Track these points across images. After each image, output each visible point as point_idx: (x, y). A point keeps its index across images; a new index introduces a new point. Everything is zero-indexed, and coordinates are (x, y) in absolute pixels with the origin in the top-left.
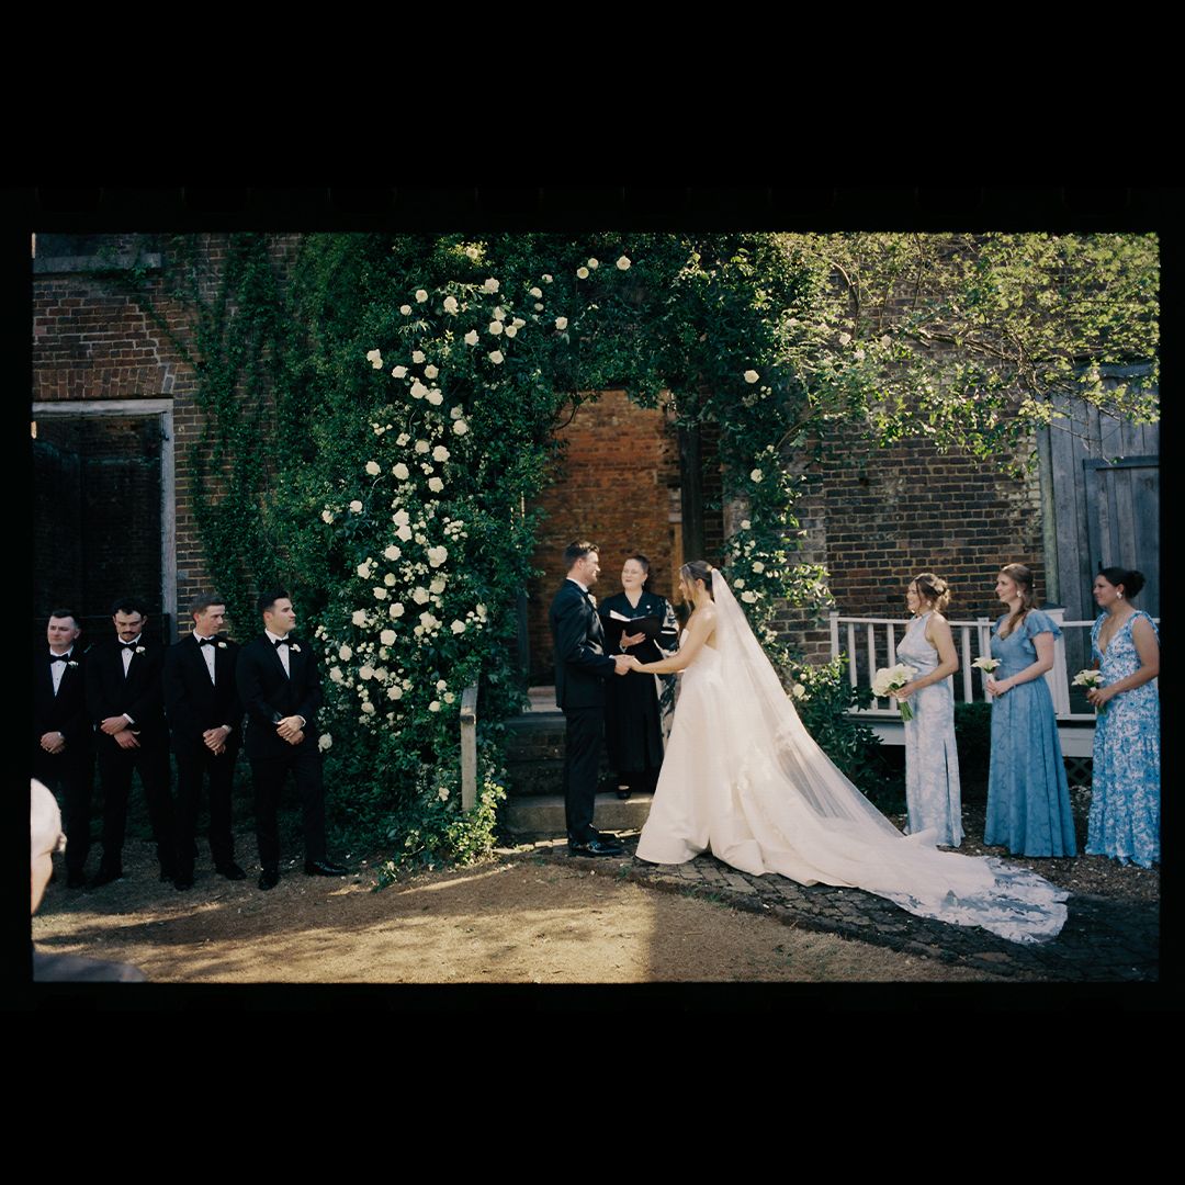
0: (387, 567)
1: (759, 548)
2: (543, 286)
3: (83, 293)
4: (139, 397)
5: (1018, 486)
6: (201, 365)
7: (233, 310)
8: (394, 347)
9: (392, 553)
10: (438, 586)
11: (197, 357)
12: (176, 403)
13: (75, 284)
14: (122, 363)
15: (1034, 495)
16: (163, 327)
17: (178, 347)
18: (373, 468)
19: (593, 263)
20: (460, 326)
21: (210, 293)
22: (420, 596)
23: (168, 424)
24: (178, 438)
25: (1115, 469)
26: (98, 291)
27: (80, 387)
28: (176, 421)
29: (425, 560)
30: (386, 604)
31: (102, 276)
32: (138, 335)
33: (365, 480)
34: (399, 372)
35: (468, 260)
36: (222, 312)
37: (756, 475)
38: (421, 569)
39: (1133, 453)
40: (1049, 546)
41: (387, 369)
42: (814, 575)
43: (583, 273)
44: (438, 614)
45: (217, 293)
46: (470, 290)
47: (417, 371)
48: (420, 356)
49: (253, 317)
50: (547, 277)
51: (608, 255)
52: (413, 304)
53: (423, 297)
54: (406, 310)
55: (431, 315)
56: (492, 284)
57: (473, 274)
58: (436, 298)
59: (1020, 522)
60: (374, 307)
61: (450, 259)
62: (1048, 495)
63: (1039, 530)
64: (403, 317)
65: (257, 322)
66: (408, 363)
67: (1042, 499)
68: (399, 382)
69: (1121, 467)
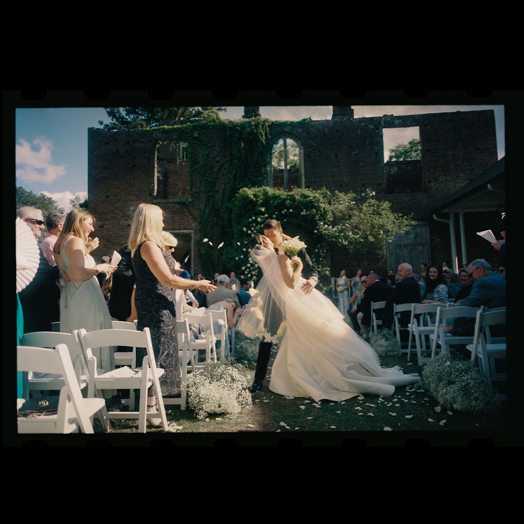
0: (248, 268)
1: (316, 264)
2: (276, 215)
3: (175, 207)
4: (186, 229)
5: (381, 250)
6: (200, 223)
7: (207, 210)
8: (249, 228)
9: (249, 265)
10: (256, 271)
11: (199, 220)
12: (195, 231)
13: (173, 205)
14: (183, 222)
15: (385, 252)
16: (192, 214)
17: (194, 218)
18: (244, 250)
19: (285, 210)
20: (261, 223)
21: (202, 207)
22: (253, 273)
23: (193, 236)
24: (195, 238)
25: (404, 246)
26: (178, 206)
27: (174, 227)
28: (194, 235)
29: (254, 266)
30: (247, 274)
31: (179, 203)
32: (186, 216)
33: (243, 252)
34: (249, 232)
35: (262, 211)
36: (204, 211)
37: (316, 250)
38: (253, 268)
39: (408, 243)
40: (388, 263)
41: (247, 231)
42: (327, 270)
43: (283, 212)
44: (256, 276)
45: (203, 207)
46: (262, 217)
47: (252, 231)
48: (253, 229)
49: (211, 212)
50: (277, 213)
51: (288, 209)
52: (252, 219)
53: (254, 218)
54: (250, 220)
55: (255, 221)
56: (266, 215)
57: (263, 214)
58: (256, 219)
59: (381, 258)
60: (244, 219)
61: (259, 210)
62: (388, 252)
63: (386, 260)
64: (250, 221)
65: (212, 213)
66: (251, 230)
67: (387, 253)
68: (249, 234)
69: (405, 246)
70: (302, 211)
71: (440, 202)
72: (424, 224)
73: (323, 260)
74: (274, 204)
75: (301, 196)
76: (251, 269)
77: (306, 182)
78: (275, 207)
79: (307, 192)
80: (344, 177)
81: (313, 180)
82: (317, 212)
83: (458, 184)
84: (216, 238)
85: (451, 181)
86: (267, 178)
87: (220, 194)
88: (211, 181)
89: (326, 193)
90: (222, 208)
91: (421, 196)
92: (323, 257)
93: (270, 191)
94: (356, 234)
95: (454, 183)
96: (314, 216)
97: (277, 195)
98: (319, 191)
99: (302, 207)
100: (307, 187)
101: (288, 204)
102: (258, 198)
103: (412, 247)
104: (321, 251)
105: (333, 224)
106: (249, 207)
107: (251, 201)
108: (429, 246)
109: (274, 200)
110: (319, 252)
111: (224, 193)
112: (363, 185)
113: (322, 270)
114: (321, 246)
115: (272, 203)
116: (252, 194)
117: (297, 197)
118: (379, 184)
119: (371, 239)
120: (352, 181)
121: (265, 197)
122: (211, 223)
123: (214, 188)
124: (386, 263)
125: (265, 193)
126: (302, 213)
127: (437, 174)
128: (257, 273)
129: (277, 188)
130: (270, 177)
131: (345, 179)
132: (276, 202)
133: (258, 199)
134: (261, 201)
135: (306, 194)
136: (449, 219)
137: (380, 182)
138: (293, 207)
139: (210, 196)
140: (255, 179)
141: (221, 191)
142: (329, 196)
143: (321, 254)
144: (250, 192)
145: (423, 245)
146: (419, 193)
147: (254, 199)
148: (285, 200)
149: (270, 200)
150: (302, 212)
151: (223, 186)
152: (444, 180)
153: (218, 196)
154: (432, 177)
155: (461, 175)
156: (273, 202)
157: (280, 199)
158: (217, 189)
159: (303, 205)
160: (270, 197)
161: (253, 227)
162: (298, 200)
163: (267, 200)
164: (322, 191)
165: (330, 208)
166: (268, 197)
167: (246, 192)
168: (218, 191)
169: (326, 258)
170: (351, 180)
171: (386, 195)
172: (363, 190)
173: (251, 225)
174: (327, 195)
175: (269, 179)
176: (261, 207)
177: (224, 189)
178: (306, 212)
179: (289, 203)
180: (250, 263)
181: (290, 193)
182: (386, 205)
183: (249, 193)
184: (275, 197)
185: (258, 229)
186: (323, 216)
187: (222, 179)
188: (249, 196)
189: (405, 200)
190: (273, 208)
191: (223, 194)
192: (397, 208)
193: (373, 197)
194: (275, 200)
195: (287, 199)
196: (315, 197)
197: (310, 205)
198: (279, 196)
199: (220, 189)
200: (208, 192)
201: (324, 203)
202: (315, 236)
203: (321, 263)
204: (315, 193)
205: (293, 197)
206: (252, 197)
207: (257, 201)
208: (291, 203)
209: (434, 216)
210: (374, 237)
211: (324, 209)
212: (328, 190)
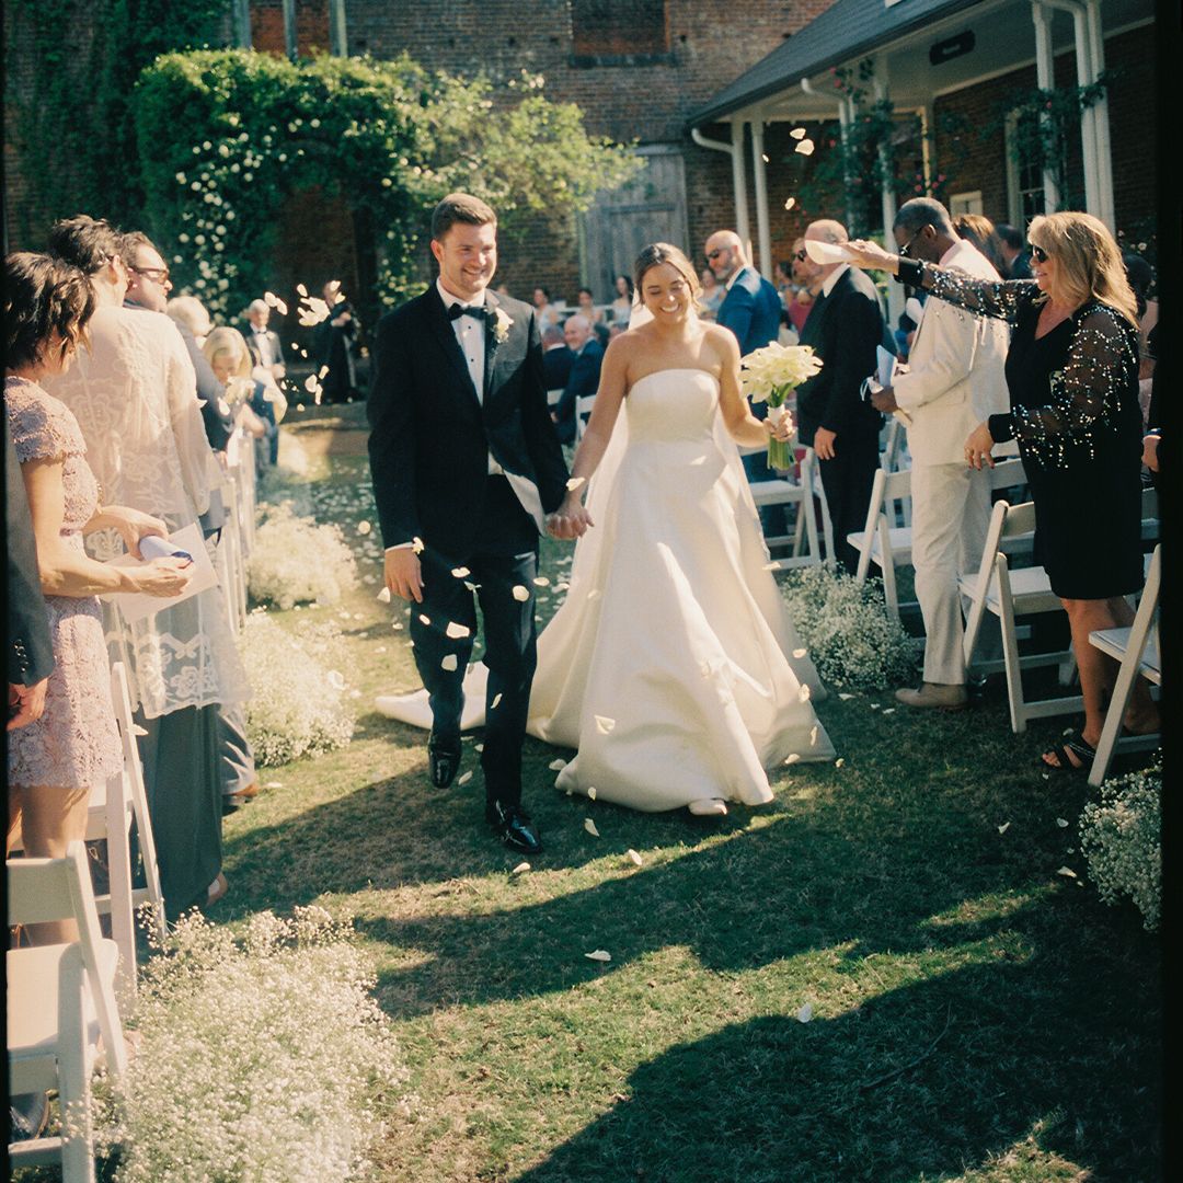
2: (271, 134)
5: (563, 226)
8: (193, 175)
9: (201, 284)
10: (223, 300)
15: (573, 229)
18: (184, 238)
19: (299, 122)
20: (229, 162)
21: (26, 97)
25: (621, 213)
29: (217, 286)
33: (180, 244)
34: (196, 186)
35: (230, 125)
36: (36, 110)
37: (391, 235)
38: (214, 291)
39: (632, 204)
41: (189, 184)
44: (224, 314)
45: (31, 97)
46: (233, 141)
47: (204, 184)
48: (205, 177)
49: (59, 116)
50: (273, 129)
51: (307, 118)
52: (202, 148)
53: (207, 145)
54: (196, 150)
55: (212, 155)
56: (244, 137)
57: (234, 132)
58: (215, 147)
59: (565, 247)
60: (177, 146)
61: (221, 122)
62: (582, 228)
63: (577, 251)
64: (195, 155)
65: (63, 118)
66: (200, 180)
67: (578, 232)
68: (197, 192)
69: (626, 212)
70: (348, 126)
71: (710, 93)
72: (672, 152)
73: (411, 262)
74: (265, 104)
75: (343, 83)
76: (209, 296)
77: (349, 29)
78: (268, 111)
79: (357, 67)
80: (460, 18)
81: (370, 22)
82: (389, 125)
83: (755, 47)
84: (79, 195)
85: (738, 36)
86: (231, 11)
87: (84, 59)
88: (53, 15)
89: (412, 73)
90: (94, 103)
91: (662, 75)
92: (412, 254)
93: (252, 61)
94: (497, 188)
95: (744, 44)
96: (383, 140)
97: (272, 76)
98: (392, 65)
99: (348, 115)
100: (357, 47)
101: (308, 105)
102: (215, 85)
103: (643, 215)
104: (404, 238)
105: (434, 162)
106: (190, 111)
107: (196, 94)
108: (685, 212)
109: (263, 91)
110: (397, 239)
111: (95, 55)
112: (512, 42)
113: (408, 290)
114: (404, 224)
115: (261, 102)
116: (195, 75)
117: (332, 84)
118: (554, 40)
119: (536, 202)
120: (480, 30)
121: (236, 80)
122: (59, 148)
123: (62, 38)
124: (576, 260)
125: (237, 72)
126: (348, 133)
127: (703, 17)
128: (227, 305)
129: (268, 53)
130: (242, 10)
131: (459, 23)
132: (271, 96)
133: (216, 89)
134: (227, 95)
135: (355, 76)
136: (729, 141)
137: (556, 34)
138: (321, 112)
139: (50, 63)
140: (196, 15)
141: (86, 50)
142: (422, 79)
143: (406, 246)
144: (191, 65)
145: (670, 209)
146: (658, 68)
147: (206, 88)
148: (295, 91)
149: (252, 92)
150: (345, 129)
151: (91, 33)
152: (719, 33)
153: (77, 65)
154: (690, 24)
155: (762, 21)
156: (263, 99)
157: (282, 88)
158: (73, 42)
159: (348, 108)
160: (251, 83)
161: (205, 171)
162: (334, 92)
163: (245, 92)
164: (400, 65)
165: (425, 118)
166: (245, 83)
167: (179, 67)
168: (76, 49)
169: (418, 254)
170: (478, 25)
171: (572, 72)
172: (511, 55)
173: (201, 166)
174: (414, 79)
175: (237, 14)
176: (227, 111)
177: (96, 43)
178: (359, 129)
179: (307, 101)
180: (203, 278)
181: (309, 72)
182: (571, 112)
183: (188, 71)
184: (267, 83)
185: (224, 179)
186: (407, 141)
187: (89, 10)
188: (190, 79)
189: (624, 85)
190: (263, 114)
191: (93, 58)
192: (603, 110)
193: (537, 92)
194: (269, 92)
195: (303, 89)
196: (381, 86)
197: (369, 109)
198: (277, 80)
199: (82, 40)
200: (45, 50)
201: (408, 101)
202: (385, 195)
203: (405, 269)
204: (380, 73)
205: (318, 85)
206: (197, 82)
207: (213, 94)
208: (314, 100)
209: (695, 134)
210: (544, 197)
211: (408, 119)
212: (416, 63)
